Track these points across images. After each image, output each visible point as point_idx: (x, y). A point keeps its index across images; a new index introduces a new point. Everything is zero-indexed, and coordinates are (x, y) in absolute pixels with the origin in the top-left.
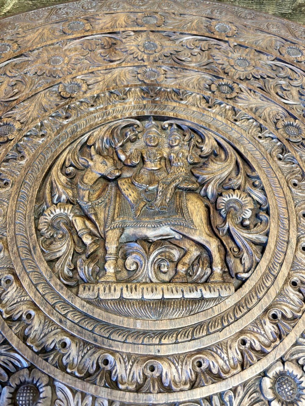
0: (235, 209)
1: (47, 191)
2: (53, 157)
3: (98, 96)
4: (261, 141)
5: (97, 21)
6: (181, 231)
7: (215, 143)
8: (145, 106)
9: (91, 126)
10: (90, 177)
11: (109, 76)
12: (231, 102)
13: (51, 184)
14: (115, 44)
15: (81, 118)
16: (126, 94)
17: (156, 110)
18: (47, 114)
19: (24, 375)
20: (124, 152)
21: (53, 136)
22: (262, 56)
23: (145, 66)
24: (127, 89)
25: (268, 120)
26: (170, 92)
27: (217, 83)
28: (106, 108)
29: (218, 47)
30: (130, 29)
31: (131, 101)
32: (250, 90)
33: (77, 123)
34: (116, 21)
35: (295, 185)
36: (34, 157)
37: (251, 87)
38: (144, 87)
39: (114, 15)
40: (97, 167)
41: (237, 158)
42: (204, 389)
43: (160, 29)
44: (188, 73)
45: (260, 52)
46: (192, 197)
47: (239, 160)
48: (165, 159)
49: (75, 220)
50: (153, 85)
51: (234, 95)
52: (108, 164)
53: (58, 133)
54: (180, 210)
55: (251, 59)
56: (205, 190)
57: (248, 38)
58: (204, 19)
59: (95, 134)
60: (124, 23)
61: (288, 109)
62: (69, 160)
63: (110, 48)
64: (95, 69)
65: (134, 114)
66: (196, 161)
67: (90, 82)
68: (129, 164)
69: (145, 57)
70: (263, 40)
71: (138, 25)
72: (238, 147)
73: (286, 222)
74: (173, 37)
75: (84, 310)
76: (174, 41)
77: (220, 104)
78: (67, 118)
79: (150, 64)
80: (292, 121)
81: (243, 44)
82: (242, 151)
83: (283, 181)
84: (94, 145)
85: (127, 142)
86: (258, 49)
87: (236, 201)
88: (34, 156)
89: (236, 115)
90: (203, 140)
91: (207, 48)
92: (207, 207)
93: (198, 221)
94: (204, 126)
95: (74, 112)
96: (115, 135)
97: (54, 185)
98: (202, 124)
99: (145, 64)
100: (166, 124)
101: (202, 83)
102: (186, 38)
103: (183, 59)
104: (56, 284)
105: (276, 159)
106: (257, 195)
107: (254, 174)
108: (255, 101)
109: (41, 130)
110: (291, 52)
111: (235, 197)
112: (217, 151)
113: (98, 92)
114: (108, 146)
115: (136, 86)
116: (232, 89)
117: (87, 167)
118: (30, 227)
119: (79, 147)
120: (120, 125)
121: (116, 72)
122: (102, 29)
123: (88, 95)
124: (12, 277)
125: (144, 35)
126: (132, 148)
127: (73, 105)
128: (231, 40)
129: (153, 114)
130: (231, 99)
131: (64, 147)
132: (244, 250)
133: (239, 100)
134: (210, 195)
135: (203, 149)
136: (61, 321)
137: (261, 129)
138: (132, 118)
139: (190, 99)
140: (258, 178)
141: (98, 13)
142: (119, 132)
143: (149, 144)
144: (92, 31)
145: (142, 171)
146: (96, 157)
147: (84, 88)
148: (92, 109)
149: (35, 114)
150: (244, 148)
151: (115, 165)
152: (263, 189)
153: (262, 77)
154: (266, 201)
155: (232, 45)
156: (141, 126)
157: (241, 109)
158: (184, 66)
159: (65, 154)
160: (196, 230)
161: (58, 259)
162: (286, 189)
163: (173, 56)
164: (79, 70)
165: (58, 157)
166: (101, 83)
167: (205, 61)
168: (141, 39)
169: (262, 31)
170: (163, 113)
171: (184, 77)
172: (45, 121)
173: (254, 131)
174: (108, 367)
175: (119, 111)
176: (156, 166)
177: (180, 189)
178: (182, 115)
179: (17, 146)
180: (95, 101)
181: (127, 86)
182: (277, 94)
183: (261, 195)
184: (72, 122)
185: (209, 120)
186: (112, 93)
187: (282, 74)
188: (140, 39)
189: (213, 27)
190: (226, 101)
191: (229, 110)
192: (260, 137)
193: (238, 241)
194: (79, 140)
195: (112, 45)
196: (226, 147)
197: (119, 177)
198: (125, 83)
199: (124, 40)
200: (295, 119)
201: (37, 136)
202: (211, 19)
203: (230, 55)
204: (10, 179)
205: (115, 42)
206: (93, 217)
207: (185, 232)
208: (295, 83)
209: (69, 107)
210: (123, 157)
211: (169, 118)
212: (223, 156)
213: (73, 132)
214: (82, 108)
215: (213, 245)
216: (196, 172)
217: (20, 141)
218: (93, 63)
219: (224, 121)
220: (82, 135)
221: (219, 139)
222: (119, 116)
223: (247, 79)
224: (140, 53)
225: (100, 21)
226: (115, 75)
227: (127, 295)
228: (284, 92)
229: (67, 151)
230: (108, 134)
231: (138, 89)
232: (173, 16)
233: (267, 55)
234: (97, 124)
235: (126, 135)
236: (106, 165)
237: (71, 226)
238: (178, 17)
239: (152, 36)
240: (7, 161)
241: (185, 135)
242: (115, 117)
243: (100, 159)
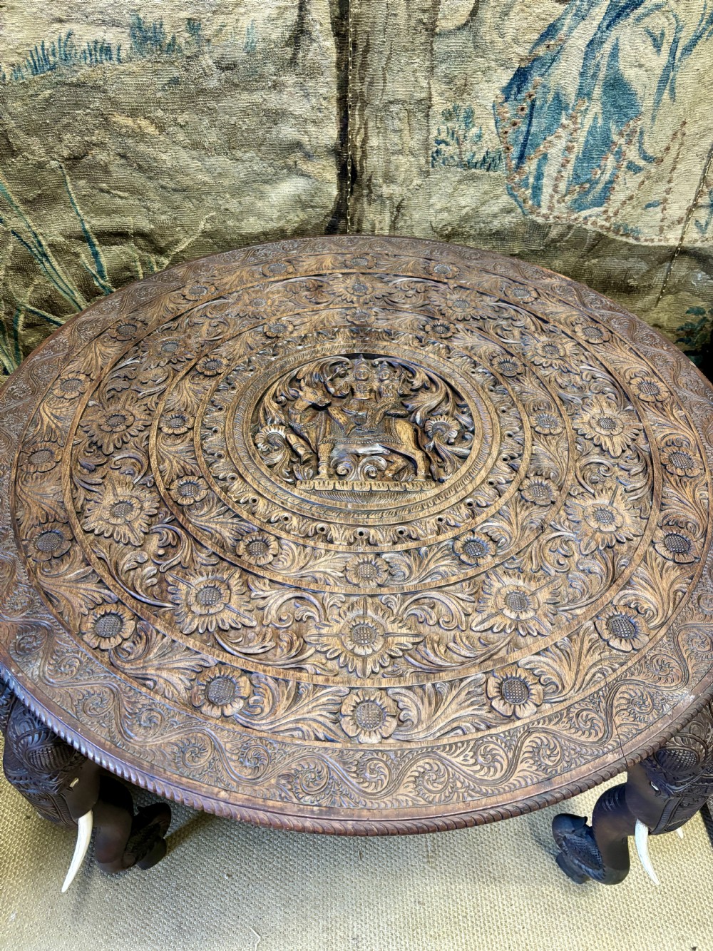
0: (442, 431)
1: (261, 415)
2: (264, 387)
3: (306, 336)
4: (473, 375)
5: (301, 264)
6: (388, 447)
7: (426, 378)
8: (354, 345)
9: (300, 362)
10: (301, 405)
11: (316, 317)
12: (445, 342)
13: (264, 409)
14: (321, 286)
15: (289, 355)
16: (335, 335)
17: (366, 348)
18: (254, 351)
19: (255, 535)
20: (334, 385)
21: (262, 370)
22: (484, 297)
23: (355, 308)
24: (336, 329)
25: (483, 357)
26: (381, 332)
27: (432, 323)
28: (314, 347)
29: (436, 289)
30: (338, 271)
31: (340, 340)
32: (468, 330)
33: (286, 359)
34: (322, 263)
35: (504, 411)
36: (246, 388)
37: (468, 327)
38: (354, 328)
39: (319, 257)
40: (307, 396)
41: (447, 390)
42: (404, 545)
43: (371, 271)
44: (401, 315)
45: (482, 293)
46: (401, 421)
47: (449, 391)
48: (375, 392)
49: (290, 438)
50: (365, 326)
51: (449, 334)
52: (319, 394)
53: (267, 368)
54: (388, 430)
55: (471, 300)
56: (414, 417)
57: (470, 280)
58: (422, 260)
59: (304, 369)
60: (330, 265)
61: (506, 347)
62: (279, 391)
63: (316, 289)
64: (300, 311)
65: (343, 352)
66: (406, 393)
67: (297, 323)
68: (339, 395)
69: (355, 299)
70: (487, 281)
71: (346, 267)
72: (448, 380)
73: (489, 440)
74: (386, 279)
75: (302, 497)
76: (387, 283)
77: (433, 343)
78: (274, 355)
79: (360, 306)
80: (509, 357)
81: (464, 286)
82: (453, 383)
83: (492, 409)
84: (304, 378)
85: (336, 377)
86: (481, 290)
87: (442, 424)
88: (245, 386)
89: (449, 352)
90: (414, 375)
91: (423, 290)
92: (416, 431)
93: (406, 438)
94: (416, 362)
95: (281, 350)
96: (324, 371)
97: (267, 410)
98: (412, 361)
99: (355, 305)
100: (376, 361)
101: (416, 324)
102: (400, 280)
103: (396, 301)
104: (276, 480)
105: (487, 390)
106: (464, 419)
107: (463, 403)
108: (471, 340)
109: (249, 366)
110: (517, 293)
111: (442, 420)
112: (428, 384)
113: (306, 332)
114: (317, 380)
115: (345, 327)
116: (448, 329)
117: (296, 398)
118: (248, 441)
119: (288, 380)
120: (329, 362)
121: (324, 314)
122: (306, 271)
123: (295, 334)
124: (236, 475)
125: (354, 277)
126: (340, 382)
127: (280, 344)
128: (451, 281)
129: (363, 353)
130: (446, 338)
131: (274, 380)
132: (448, 460)
133: (455, 340)
134: (418, 421)
135: (414, 383)
136: (282, 503)
137: (475, 364)
138: (341, 355)
139: (403, 339)
140: (466, 406)
141: (301, 255)
142: (328, 368)
143: (358, 377)
144: (296, 274)
145: (352, 401)
146: (306, 388)
147: (290, 328)
148: (300, 348)
149: (241, 352)
150: (455, 381)
151: (324, 395)
152: (470, 415)
153: (481, 318)
154: (473, 424)
155: (451, 287)
156: (350, 363)
157: (456, 347)
158: (397, 307)
159: (275, 385)
160: (403, 445)
161: (275, 464)
162: (494, 415)
163: (386, 299)
164: (284, 312)
165: (268, 389)
166: (308, 324)
167: (421, 302)
168: (350, 282)
169: (487, 272)
170: (374, 351)
171: (397, 318)
172: (254, 358)
173: (468, 367)
174: (324, 533)
175: (327, 349)
176: (366, 397)
177: (389, 415)
178: (393, 353)
179: (227, 379)
180: (302, 341)
181: (336, 327)
182: (497, 334)
183: (468, 420)
184: (280, 359)
185: (421, 357)
186: (319, 333)
187: (506, 315)
188: (348, 281)
189: (431, 269)
190: (440, 340)
191: (443, 348)
192: (473, 373)
193: (443, 454)
194: (288, 375)
195: (318, 288)
196: (437, 381)
197: (329, 405)
198: (334, 324)
199: (331, 283)
200: (512, 355)
201: (246, 371)
202: (430, 260)
203: (448, 296)
204: (225, 405)
205: (321, 284)
206: (306, 435)
207: (393, 446)
208: (518, 324)
209: (276, 346)
210: (332, 390)
211: (380, 356)
212: (434, 389)
213: (282, 367)
214: (290, 347)
215: (418, 456)
216: (406, 403)
217: (230, 374)
218: (298, 305)
219: (436, 358)
220: (292, 370)
221: (430, 373)
222: (328, 354)
223: (464, 320)
224: (349, 295)
225: (304, 264)
226: (322, 317)
227: (338, 487)
228: (504, 332)
229: (277, 383)
230: (317, 369)
231: (347, 330)
232: (387, 257)
233: (491, 297)
234: (305, 360)
235: (335, 371)
236: (316, 395)
237: (286, 442)
238: (391, 259)
239: (362, 278)
240: (219, 390)
241: (396, 372)
242: (324, 355)
243: (311, 390)
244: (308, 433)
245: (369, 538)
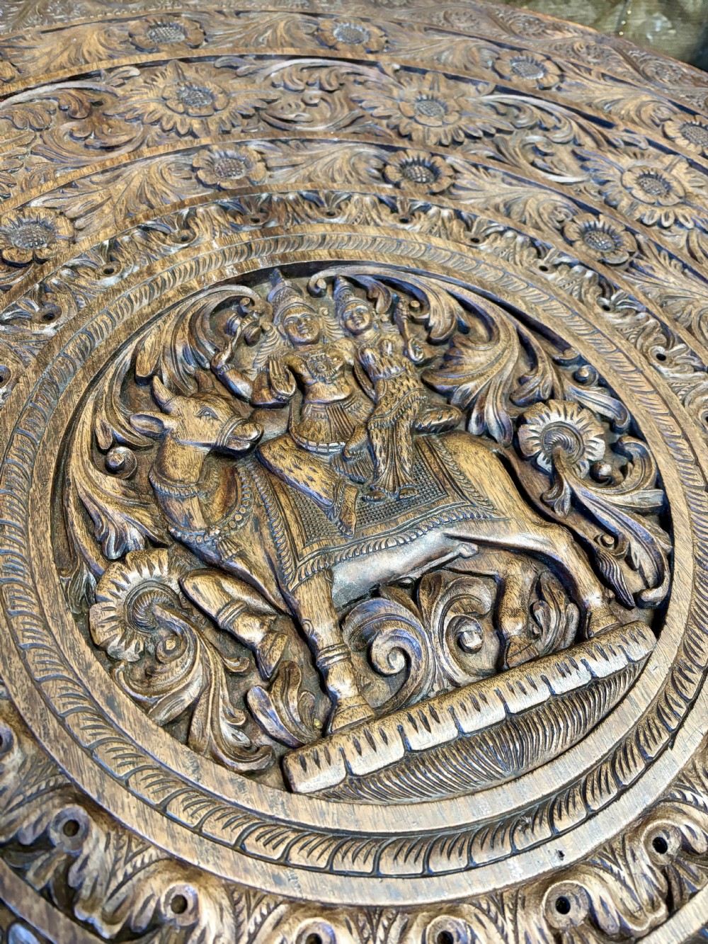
0: (566, 445)
1: (79, 531)
2: (56, 431)
3: (114, 245)
4: (550, 276)
5: (28, 54)
7: (454, 303)
8: (249, 246)
9: (129, 325)
10: (185, 460)
11: (120, 186)
12: (446, 201)
13: (82, 506)
14: (99, 103)
15: (90, 309)
16: (187, 227)
17: (280, 251)
20: (243, 374)
21: (31, 375)
22: (463, 86)
23: (205, 147)
24: (185, 212)
25: (542, 225)
26: (296, 201)
27: (394, 160)
28: (150, 272)
29: (359, 78)
30: (125, 61)
31: (209, 242)
32: (475, 166)
33: (86, 323)
34: (79, 47)
35: (661, 358)
37: (475, 160)
38: (226, 200)
39: (66, 33)
40: (191, 428)
41: (517, 327)
42: (699, 900)
43: (195, 54)
44: (316, 149)
45: (456, 78)
47: (525, 331)
48: (352, 369)
49: (195, 588)
50: (247, 191)
51: (446, 182)
52: (219, 413)
53: (42, 363)
54: (449, 483)
55: (445, 96)
56: (480, 420)
57: (419, 48)
58: (299, 17)
59: (148, 344)
60: (101, 49)
61: (573, 195)
62: (105, 429)
63: (90, 114)
64: (73, 175)
65: (230, 272)
66: (429, 356)
67: (75, 209)
68: (271, 401)
69: (196, 125)
70: (451, 51)
71: (140, 49)
72: (508, 301)
73: (684, 445)
74: (242, 69)
75: (329, 823)
76: (249, 75)
77: (425, 209)
78: (49, 317)
79: (216, 140)
80: (592, 220)
81: (412, 64)
82: (522, 307)
83: (635, 355)
84: (157, 371)
86: (451, 72)
87: (561, 426)
89: (469, 228)
90: (424, 305)
91: (335, 84)
93: (502, 497)
94: (413, 267)
95: (63, 298)
96: (201, 336)
97: (93, 509)
98: (405, 263)
99: (205, 141)
100: (319, 279)
101: (362, 167)
102: (276, 68)
103: (292, 116)
104: (221, 782)
105: (599, 310)
106: (596, 399)
107: (569, 355)
108: (496, 188)
110: (521, 70)
111: (555, 418)
112: (466, 319)
113: (110, 232)
114: (192, 368)
115: (204, 200)
116: (434, 171)
117: (159, 436)
118: (72, 648)
119: (117, 389)
120: (204, 307)
121: (136, 174)
122: (48, 71)
123: (84, 244)
125: (170, 71)
126: (254, 359)
127: (54, 281)
128: (384, 59)
129: (279, 263)
130: (442, 193)
131: (76, 399)
132: (628, 535)
133: (461, 192)
134: (493, 427)
135: (431, 323)
136: (277, 880)
137: (538, 249)
138: (228, 282)
139: (352, 210)
140: (581, 361)
141: (21, 32)
142: (207, 325)
143: (298, 338)
144: (24, 80)
145: (308, 411)
146: (176, 404)
147: (64, 229)
148: (111, 281)
150: (523, 299)
151: (236, 413)
152: (603, 384)
153: (486, 134)
154: (622, 409)
155: (389, 71)
156: (256, 298)
157: (476, 212)
158: (302, 133)
159: (87, 415)
160: (506, 521)
161: (192, 708)
162: (648, 371)
163: (263, 113)
164: (29, 184)
165: (70, 430)
166: (107, 209)
167: (344, 114)
168: (165, 82)
169: (440, 31)
170: (303, 255)
171: (313, 159)
173: (526, 257)
175: (187, 273)
176: (341, 390)
177: (421, 431)
178: (349, 252)
180: (111, 259)
181: (182, 205)
182: (533, 164)
183: (605, 399)
184: (70, 326)
185: (417, 251)
186: (146, 229)
187: (524, 120)
188: (160, 82)
189: (327, 34)
190: (435, 200)
191: (450, 219)
192: (544, 269)
193: (605, 518)
194: (111, 371)
195: (94, 108)
196: (482, 306)
197: (260, 441)
198: (173, 199)
199: (119, 92)
200: (596, 213)
202: (316, 15)
203: (396, 92)
205: (97, 98)
206: (239, 565)
207: (485, 533)
208: (558, 136)
209: (44, 288)
210: (243, 387)
211: (321, 266)
212: (481, 330)
213: (84, 352)
214: (83, 283)
215: (559, 546)
216: (440, 383)
218: (57, 159)
219: (452, 246)
220: (115, 355)
221: (457, 290)
222: (195, 284)
223: (456, 143)
224: (177, 118)
225: (36, 53)
226: (136, 183)
228: (547, 158)
229: (89, 406)
230: (183, 335)
231: (213, 208)
232: (222, 18)
233: (475, 83)
234: (141, 316)
236: (215, 418)
238: (234, 21)
239: (190, 73)
242: (185, 290)
243: (192, 407)
244: (242, 556)
245: (592, 910)
